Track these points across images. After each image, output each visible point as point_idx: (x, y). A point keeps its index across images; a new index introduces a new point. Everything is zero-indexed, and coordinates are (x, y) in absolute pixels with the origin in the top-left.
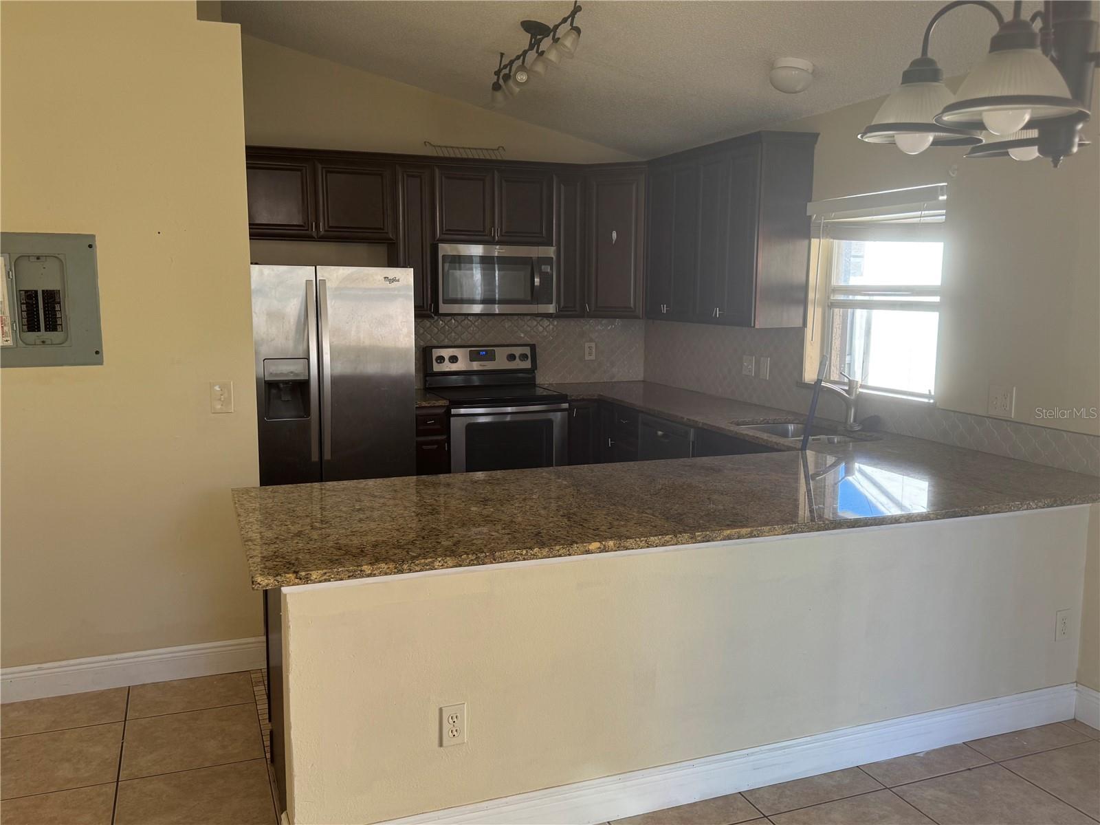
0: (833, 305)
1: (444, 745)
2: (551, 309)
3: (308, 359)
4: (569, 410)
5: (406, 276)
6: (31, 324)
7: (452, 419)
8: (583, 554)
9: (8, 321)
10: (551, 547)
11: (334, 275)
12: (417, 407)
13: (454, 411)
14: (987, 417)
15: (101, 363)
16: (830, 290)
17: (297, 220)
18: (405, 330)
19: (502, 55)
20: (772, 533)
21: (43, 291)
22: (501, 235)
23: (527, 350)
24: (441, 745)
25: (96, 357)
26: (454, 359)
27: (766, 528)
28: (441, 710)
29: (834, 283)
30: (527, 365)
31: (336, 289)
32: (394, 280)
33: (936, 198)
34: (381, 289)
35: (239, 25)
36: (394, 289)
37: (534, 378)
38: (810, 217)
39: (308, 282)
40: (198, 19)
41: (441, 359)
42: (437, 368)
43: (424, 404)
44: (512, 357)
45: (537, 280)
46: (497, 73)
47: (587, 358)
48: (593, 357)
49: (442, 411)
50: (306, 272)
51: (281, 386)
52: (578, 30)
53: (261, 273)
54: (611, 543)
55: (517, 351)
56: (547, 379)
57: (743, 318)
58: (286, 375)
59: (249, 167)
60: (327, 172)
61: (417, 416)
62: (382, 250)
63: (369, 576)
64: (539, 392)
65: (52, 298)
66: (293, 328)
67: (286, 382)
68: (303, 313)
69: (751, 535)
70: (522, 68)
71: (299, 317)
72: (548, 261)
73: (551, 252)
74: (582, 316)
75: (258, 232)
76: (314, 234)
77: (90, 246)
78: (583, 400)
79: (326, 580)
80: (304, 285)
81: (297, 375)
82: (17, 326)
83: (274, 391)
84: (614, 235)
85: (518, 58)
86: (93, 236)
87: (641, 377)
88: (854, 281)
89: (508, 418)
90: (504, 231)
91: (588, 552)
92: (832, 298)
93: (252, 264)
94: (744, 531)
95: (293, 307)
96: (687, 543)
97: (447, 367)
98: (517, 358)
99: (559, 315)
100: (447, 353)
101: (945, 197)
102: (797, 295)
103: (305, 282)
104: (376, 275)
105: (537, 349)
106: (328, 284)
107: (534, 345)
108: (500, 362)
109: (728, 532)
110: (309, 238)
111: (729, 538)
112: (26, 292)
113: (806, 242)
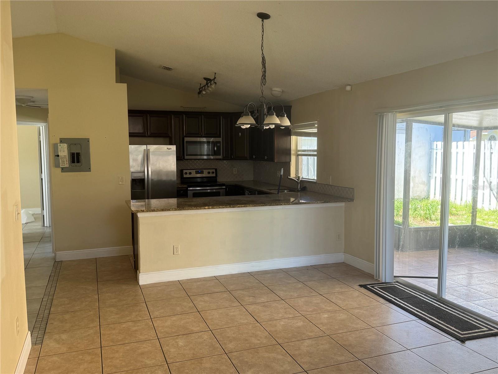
0: (298, 155)
1: (175, 254)
2: (220, 157)
3: (144, 172)
4: (226, 189)
5: (174, 148)
6: (73, 161)
7: (188, 191)
8: (204, 209)
9: (68, 160)
10: (197, 208)
11: (152, 148)
12: (177, 188)
13: (189, 189)
14: (326, 185)
15: (91, 171)
16: (297, 151)
17: (141, 131)
18: (173, 164)
19: (201, 84)
20: (249, 206)
21: (76, 153)
22: (204, 135)
23: (214, 171)
24: (174, 254)
25: (89, 170)
26: (190, 173)
27: (248, 205)
28: (174, 246)
29: (298, 149)
30: (214, 175)
31: (153, 152)
32: (170, 149)
33: (314, 126)
34: (166, 152)
35: (126, 84)
36: (170, 151)
37: (216, 180)
38: (291, 130)
39: (145, 150)
40: (116, 83)
41: (186, 173)
42: (185, 176)
43: (180, 186)
44: (209, 173)
45: (215, 148)
46: (199, 89)
47: (234, 173)
48: (236, 173)
49: (185, 189)
50: (144, 147)
51: (137, 180)
52: (216, 83)
53: (131, 147)
54: (210, 207)
55: (211, 171)
56: (220, 180)
57: (271, 159)
58: (138, 177)
59: (129, 116)
60: (150, 117)
61: (177, 190)
62: (168, 140)
63: (156, 211)
64: (218, 183)
65: (78, 154)
66: (140, 163)
67: (138, 179)
68: (143, 158)
69: (244, 207)
70: (205, 90)
71: (142, 159)
72: (219, 142)
73: (220, 139)
74: (231, 160)
75: (131, 135)
76: (147, 136)
77: (88, 141)
78: (230, 185)
79: (147, 212)
80: (143, 151)
81: (141, 177)
82: (70, 162)
83: (134, 182)
84: (240, 134)
85: (204, 86)
86: (89, 139)
87: (252, 179)
88: (303, 148)
89: (209, 191)
90: (205, 133)
91: (205, 209)
92: (298, 153)
93: (130, 145)
94: (242, 205)
95: (140, 157)
96: (229, 208)
97: (188, 176)
98: (211, 173)
99: (224, 159)
100: (188, 171)
101: (317, 125)
102: (288, 152)
103: (143, 150)
104: (165, 147)
105: (217, 170)
106: (150, 150)
107: (216, 169)
108: (205, 174)
109: (239, 206)
110: (145, 136)
111: (239, 207)
112: (72, 153)
113: (290, 137)
